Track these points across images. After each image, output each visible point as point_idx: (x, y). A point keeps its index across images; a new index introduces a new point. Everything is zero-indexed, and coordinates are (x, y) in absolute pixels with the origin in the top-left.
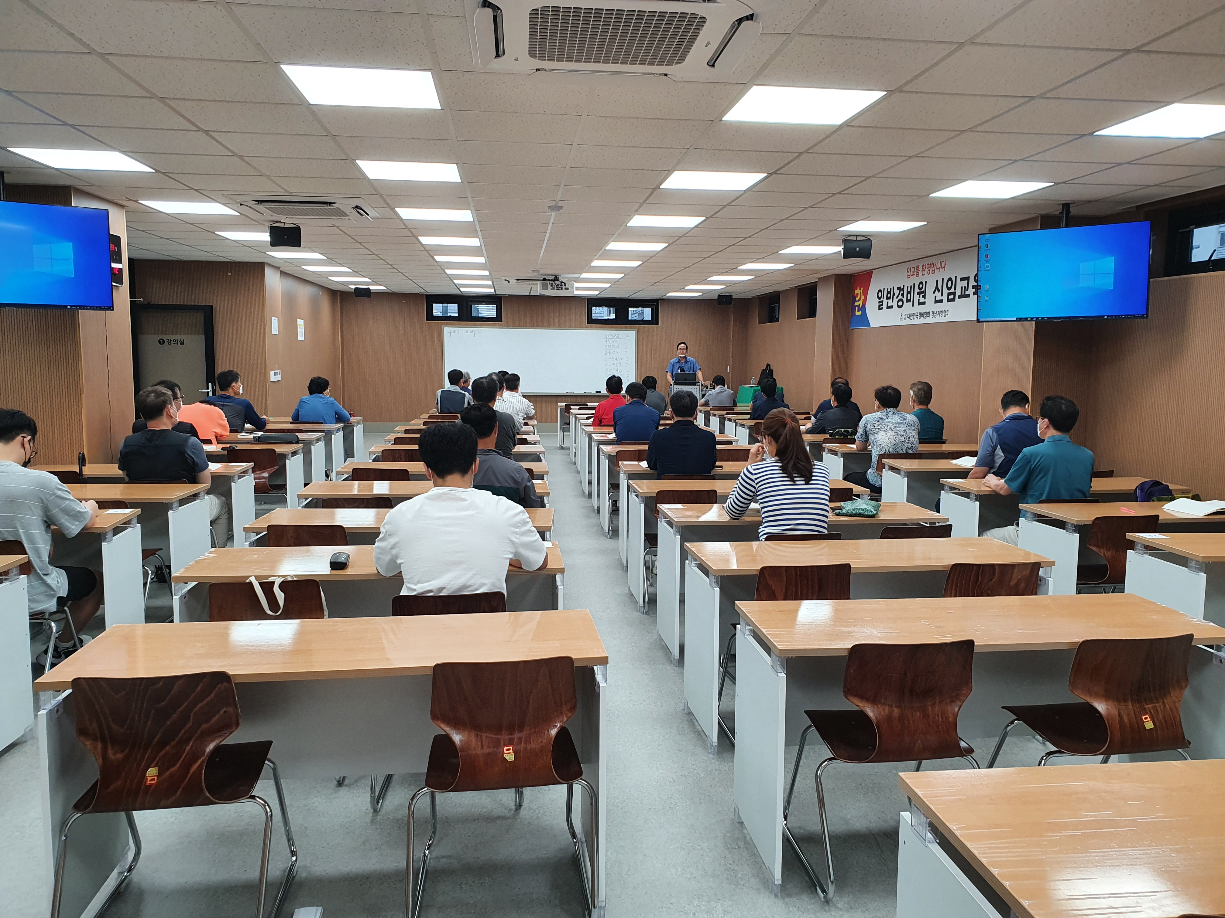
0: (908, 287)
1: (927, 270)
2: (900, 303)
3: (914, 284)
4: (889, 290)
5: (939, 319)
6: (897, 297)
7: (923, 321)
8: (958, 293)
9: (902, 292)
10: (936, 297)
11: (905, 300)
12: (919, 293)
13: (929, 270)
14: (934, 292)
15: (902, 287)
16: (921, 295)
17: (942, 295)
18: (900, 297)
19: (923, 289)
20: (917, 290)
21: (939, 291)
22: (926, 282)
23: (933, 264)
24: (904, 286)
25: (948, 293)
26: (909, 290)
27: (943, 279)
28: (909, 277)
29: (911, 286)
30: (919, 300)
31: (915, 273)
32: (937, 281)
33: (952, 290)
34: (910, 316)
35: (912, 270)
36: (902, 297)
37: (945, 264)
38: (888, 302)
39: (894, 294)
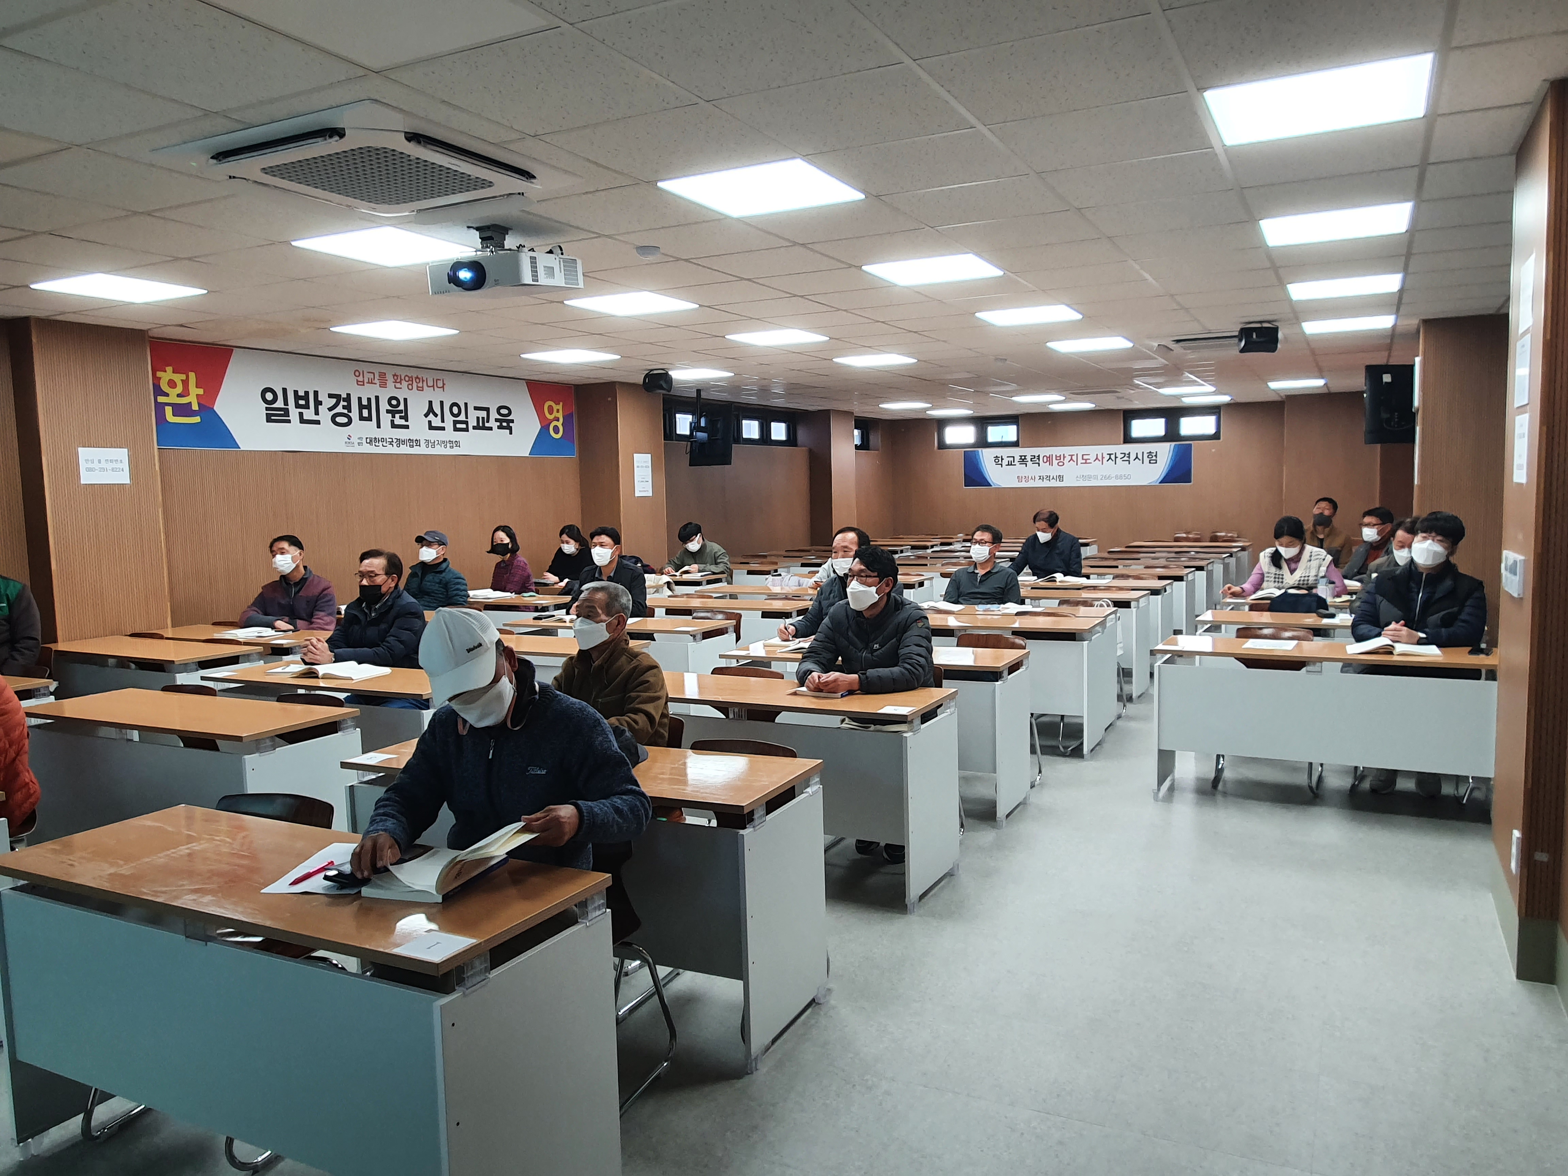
0: (360, 399)
1: (405, 384)
2: (338, 419)
3: (377, 398)
4: (301, 393)
5: (439, 450)
6: (330, 409)
7: (405, 450)
8: (472, 422)
9: (345, 404)
10: (430, 422)
11: (354, 414)
12: (393, 413)
13: (412, 385)
14: (426, 415)
15: (344, 396)
16: (397, 416)
17: (443, 421)
18: (339, 409)
19: (402, 407)
20: (384, 406)
21: (436, 415)
22: (405, 400)
23: (417, 378)
24: (349, 395)
25: (454, 421)
26: (365, 402)
27: (442, 403)
28: (360, 383)
29: (369, 400)
30: (392, 421)
31: (376, 381)
32: (430, 403)
33: (462, 417)
34: (371, 441)
35: (367, 376)
36: (346, 411)
37: (444, 384)
38: (301, 414)
39: (318, 403)
